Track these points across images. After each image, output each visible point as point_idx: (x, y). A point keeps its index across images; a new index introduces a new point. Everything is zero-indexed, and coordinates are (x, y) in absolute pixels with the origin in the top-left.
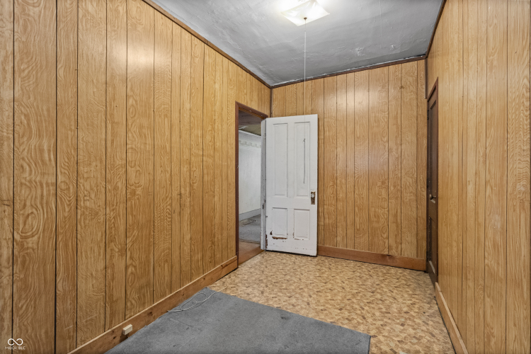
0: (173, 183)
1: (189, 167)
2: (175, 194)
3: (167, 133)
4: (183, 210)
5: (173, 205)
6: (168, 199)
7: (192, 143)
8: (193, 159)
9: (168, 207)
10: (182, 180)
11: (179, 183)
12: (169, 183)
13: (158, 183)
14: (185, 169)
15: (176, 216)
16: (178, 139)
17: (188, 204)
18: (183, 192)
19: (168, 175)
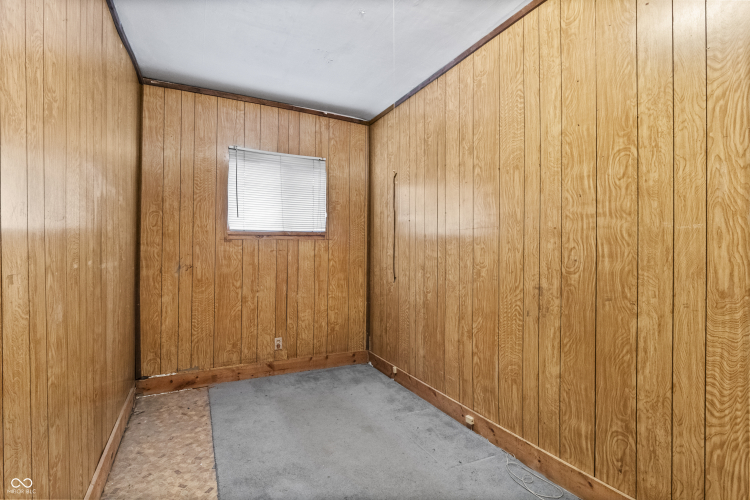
0: (527, 268)
1: (558, 242)
2: (530, 285)
3: (518, 192)
4: (544, 316)
5: (527, 302)
6: (518, 292)
7: (566, 194)
8: (568, 225)
9: (518, 303)
10: (543, 264)
11: (537, 269)
12: (519, 266)
13: (504, 265)
14: (550, 246)
15: (530, 321)
16: (537, 196)
17: (556, 309)
18: (544, 284)
19: (519, 256)
